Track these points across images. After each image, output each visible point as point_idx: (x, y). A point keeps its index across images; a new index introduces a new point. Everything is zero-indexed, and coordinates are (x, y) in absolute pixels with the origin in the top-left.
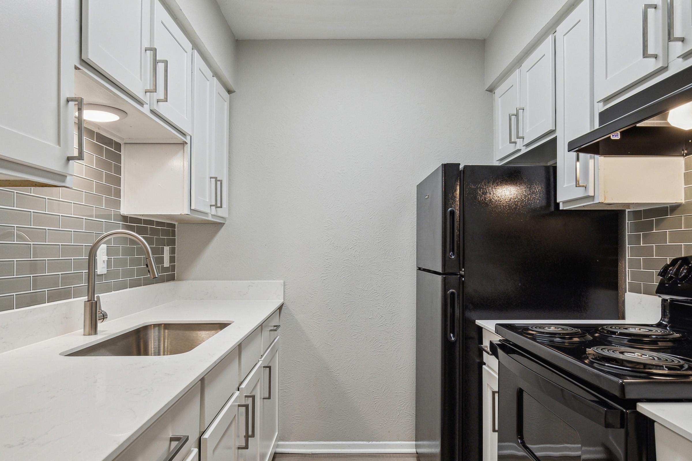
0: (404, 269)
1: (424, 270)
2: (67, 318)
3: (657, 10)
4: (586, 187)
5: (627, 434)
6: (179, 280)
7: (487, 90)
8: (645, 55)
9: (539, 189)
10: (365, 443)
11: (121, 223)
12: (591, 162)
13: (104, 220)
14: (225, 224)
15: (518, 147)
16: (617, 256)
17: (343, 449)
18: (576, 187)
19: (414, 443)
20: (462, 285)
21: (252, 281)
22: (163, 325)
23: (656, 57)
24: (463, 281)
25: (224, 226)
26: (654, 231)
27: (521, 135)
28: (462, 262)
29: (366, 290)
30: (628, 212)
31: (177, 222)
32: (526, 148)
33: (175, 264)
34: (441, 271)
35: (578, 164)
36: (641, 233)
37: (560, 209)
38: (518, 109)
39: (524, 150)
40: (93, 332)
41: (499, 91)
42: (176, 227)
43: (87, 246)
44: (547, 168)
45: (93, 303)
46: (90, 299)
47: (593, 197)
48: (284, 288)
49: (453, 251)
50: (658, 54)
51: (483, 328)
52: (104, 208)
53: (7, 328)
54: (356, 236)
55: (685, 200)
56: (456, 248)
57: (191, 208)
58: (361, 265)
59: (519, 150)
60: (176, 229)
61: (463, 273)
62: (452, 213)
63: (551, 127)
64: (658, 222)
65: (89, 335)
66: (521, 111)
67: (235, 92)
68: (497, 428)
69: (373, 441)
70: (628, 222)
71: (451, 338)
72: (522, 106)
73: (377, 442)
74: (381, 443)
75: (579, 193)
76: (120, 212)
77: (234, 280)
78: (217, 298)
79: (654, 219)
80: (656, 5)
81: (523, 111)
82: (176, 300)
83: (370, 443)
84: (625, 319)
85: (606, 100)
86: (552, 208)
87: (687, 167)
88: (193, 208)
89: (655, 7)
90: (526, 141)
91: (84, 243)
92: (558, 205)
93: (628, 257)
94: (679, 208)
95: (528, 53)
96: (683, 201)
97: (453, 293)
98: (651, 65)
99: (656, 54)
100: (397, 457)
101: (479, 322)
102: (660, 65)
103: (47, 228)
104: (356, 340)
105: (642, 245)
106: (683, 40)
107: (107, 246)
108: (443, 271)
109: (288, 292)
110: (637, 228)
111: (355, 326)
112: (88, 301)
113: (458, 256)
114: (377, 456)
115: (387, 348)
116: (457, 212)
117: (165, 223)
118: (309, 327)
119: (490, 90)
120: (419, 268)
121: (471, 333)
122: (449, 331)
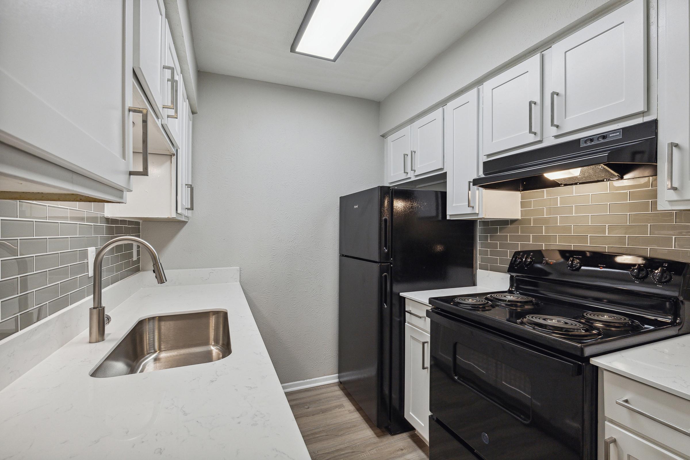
0: (329, 255)
1: (346, 256)
2: (67, 327)
3: (536, 106)
4: (473, 208)
6: (144, 270)
7: (380, 136)
8: (531, 131)
10: (301, 381)
11: (105, 225)
12: (477, 192)
13: (92, 224)
14: (188, 222)
15: (409, 176)
16: (473, 247)
17: (286, 389)
18: (468, 207)
19: (337, 375)
20: (391, 270)
21: (213, 269)
23: (535, 134)
25: (187, 224)
26: (498, 234)
27: (413, 169)
28: (390, 254)
29: (302, 271)
30: (479, 221)
31: (142, 220)
32: (415, 178)
33: (140, 256)
34: (378, 261)
35: (470, 192)
36: (489, 235)
37: (447, 219)
38: (412, 152)
39: (413, 179)
40: (101, 339)
41: (390, 138)
42: (141, 224)
43: (81, 250)
44: (442, 193)
45: (100, 310)
46: (96, 306)
47: (478, 214)
48: (240, 273)
49: (386, 246)
50: (537, 132)
51: (406, 298)
52: (93, 212)
53: (13, 355)
54: (295, 232)
55: (521, 217)
56: (388, 244)
57: (178, 212)
58: (299, 253)
59: (410, 178)
60: (140, 226)
61: (392, 261)
63: (441, 166)
64: (501, 229)
67: (197, 113)
69: (307, 379)
70: (479, 228)
71: (384, 306)
72: (417, 150)
73: (310, 379)
75: (468, 211)
76: (104, 214)
77: (196, 268)
78: (181, 284)
79: (498, 227)
80: (536, 102)
81: (415, 153)
82: (141, 288)
83: (305, 381)
84: (477, 286)
85: (489, 156)
86: (440, 217)
87: (522, 198)
88: (179, 211)
89: (535, 103)
90: (417, 174)
91: (78, 249)
93: (479, 248)
94: (517, 221)
95: (420, 116)
96: (520, 218)
97: (386, 276)
98: (532, 138)
99: (535, 132)
100: (326, 388)
101: (402, 294)
102: (538, 139)
103: (48, 237)
104: (295, 308)
105: (489, 242)
106: (557, 127)
107: (96, 248)
108: (380, 260)
109: (242, 276)
110: (485, 231)
111: (295, 298)
112: (94, 308)
113: (389, 250)
114: (310, 390)
115: (317, 312)
116: (388, 220)
117: (133, 221)
118: (260, 302)
119: (383, 136)
120: (343, 255)
121: (395, 302)
122: (383, 302)
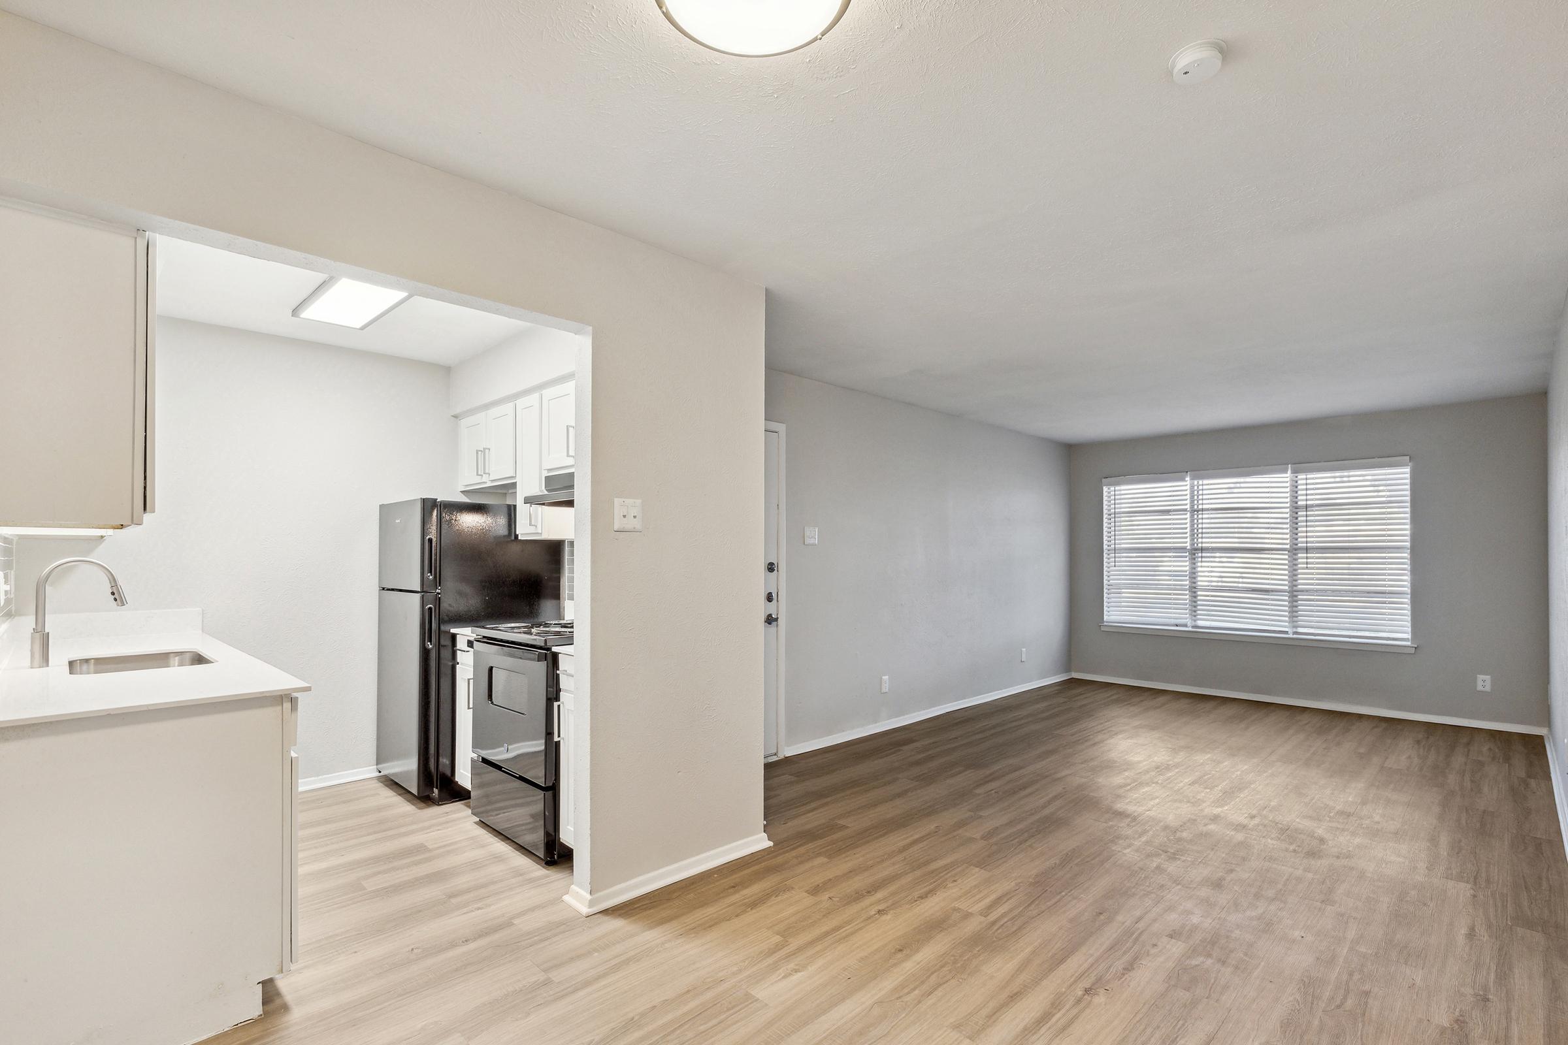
4: (536, 526)
5: (547, 663)
7: (452, 416)
9: (502, 521)
14: (106, 541)
15: (484, 480)
16: (560, 573)
18: (530, 525)
19: (375, 767)
20: (438, 601)
22: (93, 660)
24: (439, 598)
27: (487, 471)
28: (438, 581)
34: (419, 590)
35: (533, 512)
37: (519, 538)
38: (484, 448)
39: (489, 484)
40: (44, 664)
41: (464, 422)
42: (14, 543)
44: (509, 507)
47: (540, 534)
49: (431, 572)
51: (457, 635)
56: (433, 570)
59: (485, 483)
60: (14, 546)
61: (440, 591)
62: (430, 541)
63: (512, 474)
65: (40, 667)
66: (487, 451)
68: (471, 706)
70: (566, 550)
71: (428, 646)
72: (488, 447)
74: (334, 774)
75: (532, 530)
81: (489, 451)
85: (549, 470)
86: (513, 538)
90: (491, 478)
92: (516, 536)
97: (430, 608)
101: (453, 631)
108: (422, 589)
112: (34, 632)
113: (435, 577)
116: (434, 540)
119: (455, 417)
120: (383, 589)
121: (446, 641)
122: (426, 641)
